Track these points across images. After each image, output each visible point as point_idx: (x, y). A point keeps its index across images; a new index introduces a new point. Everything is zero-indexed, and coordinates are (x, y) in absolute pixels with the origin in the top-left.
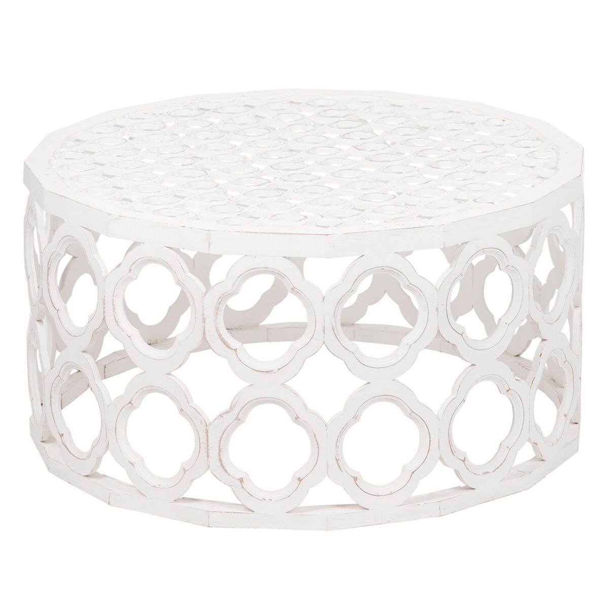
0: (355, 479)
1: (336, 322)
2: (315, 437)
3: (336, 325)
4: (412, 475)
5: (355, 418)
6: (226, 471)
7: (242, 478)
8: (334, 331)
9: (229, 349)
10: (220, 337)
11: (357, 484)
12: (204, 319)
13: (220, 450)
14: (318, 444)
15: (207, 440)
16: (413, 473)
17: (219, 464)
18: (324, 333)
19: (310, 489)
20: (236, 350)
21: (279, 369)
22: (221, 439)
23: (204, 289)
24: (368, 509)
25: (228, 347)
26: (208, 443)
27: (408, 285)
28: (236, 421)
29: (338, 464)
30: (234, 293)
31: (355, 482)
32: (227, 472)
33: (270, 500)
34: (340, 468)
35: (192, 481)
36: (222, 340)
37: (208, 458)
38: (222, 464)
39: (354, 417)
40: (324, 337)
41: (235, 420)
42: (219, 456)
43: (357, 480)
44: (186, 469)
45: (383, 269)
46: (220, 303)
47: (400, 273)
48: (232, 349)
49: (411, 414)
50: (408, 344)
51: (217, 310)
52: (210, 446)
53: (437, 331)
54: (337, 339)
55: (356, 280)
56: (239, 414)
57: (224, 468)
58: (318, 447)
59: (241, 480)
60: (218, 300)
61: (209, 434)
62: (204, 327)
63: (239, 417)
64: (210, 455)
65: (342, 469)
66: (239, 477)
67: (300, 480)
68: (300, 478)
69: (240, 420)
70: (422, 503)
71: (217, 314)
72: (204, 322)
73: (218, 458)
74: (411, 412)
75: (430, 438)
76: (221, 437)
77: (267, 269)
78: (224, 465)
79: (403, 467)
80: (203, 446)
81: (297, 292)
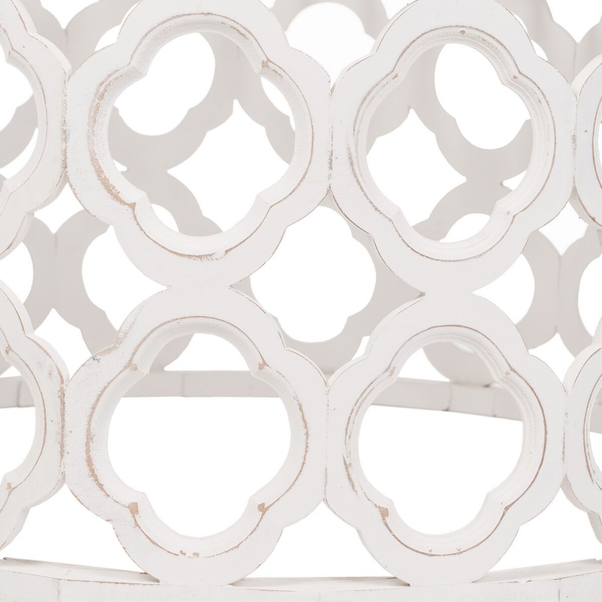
0: (384, 513)
1: (356, 144)
2: (301, 410)
3: (357, 151)
4: (504, 514)
5: (388, 373)
6: (101, 486)
7: (136, 504)
8: (352, 164)
9: (117, 204)
10: (99, 176)
11: (386, 525)
12: (65, 132)
13: (89, 438)
14: (306, 427)
15: (63, 415)
16: (507, 508)
17: (86, 469)
18: (331, 168)
19: (286, 530)
20: (133, 206)
21: (227, 251)
22: (92, 413)
23: (68, 67)
24: (409, 585)
25: (116, 197)
26: (63, 420)
27: (515, 77)
28: (128, 369)
29: (349, 475)
30: (133, 74)
31: (384, 519)
32: (103, 489)
33: (196, 555)
34: (353, 486)
35: (26, 511)
36: (103, 183)
37: (62, 456)
38: (92, 470)
39: (387, 370)
40: (330, 176)
41: (125, 368)
42: (88, 451)
43: (387, 515)
44: (13, 486)
45: (463, 32)
46: (102, 97)
47: (500, 47)
48: (125, 204)
49: (508, 374)
50: (508, 213)
51: (95, 114)
52: (67, 429)
53: (571, 190)
54: (359, 184)
55: (404, 52)
56: (134, 354)
57: (96, 480)
58: (307, 434)
59: (134, 509)
60: (98, 90)
61: (66, 400)
62: (65, 152)
63: (134, 362)
64: (67, 449)
65: (357, 487)
66: (128, 501)
67: (263, 508)
68: (264, 504)
69: (136, 369)
70: (523, 581)
71: (95, 121)
72: (65, 140)
73: (84, 455)
74: (509, 370)
75: (546, 433)
76: (93, 408)
77: (210, 17)
78: (96, 472)
79: (487, 496)
80: (53, 428)
81: (276, 72)
